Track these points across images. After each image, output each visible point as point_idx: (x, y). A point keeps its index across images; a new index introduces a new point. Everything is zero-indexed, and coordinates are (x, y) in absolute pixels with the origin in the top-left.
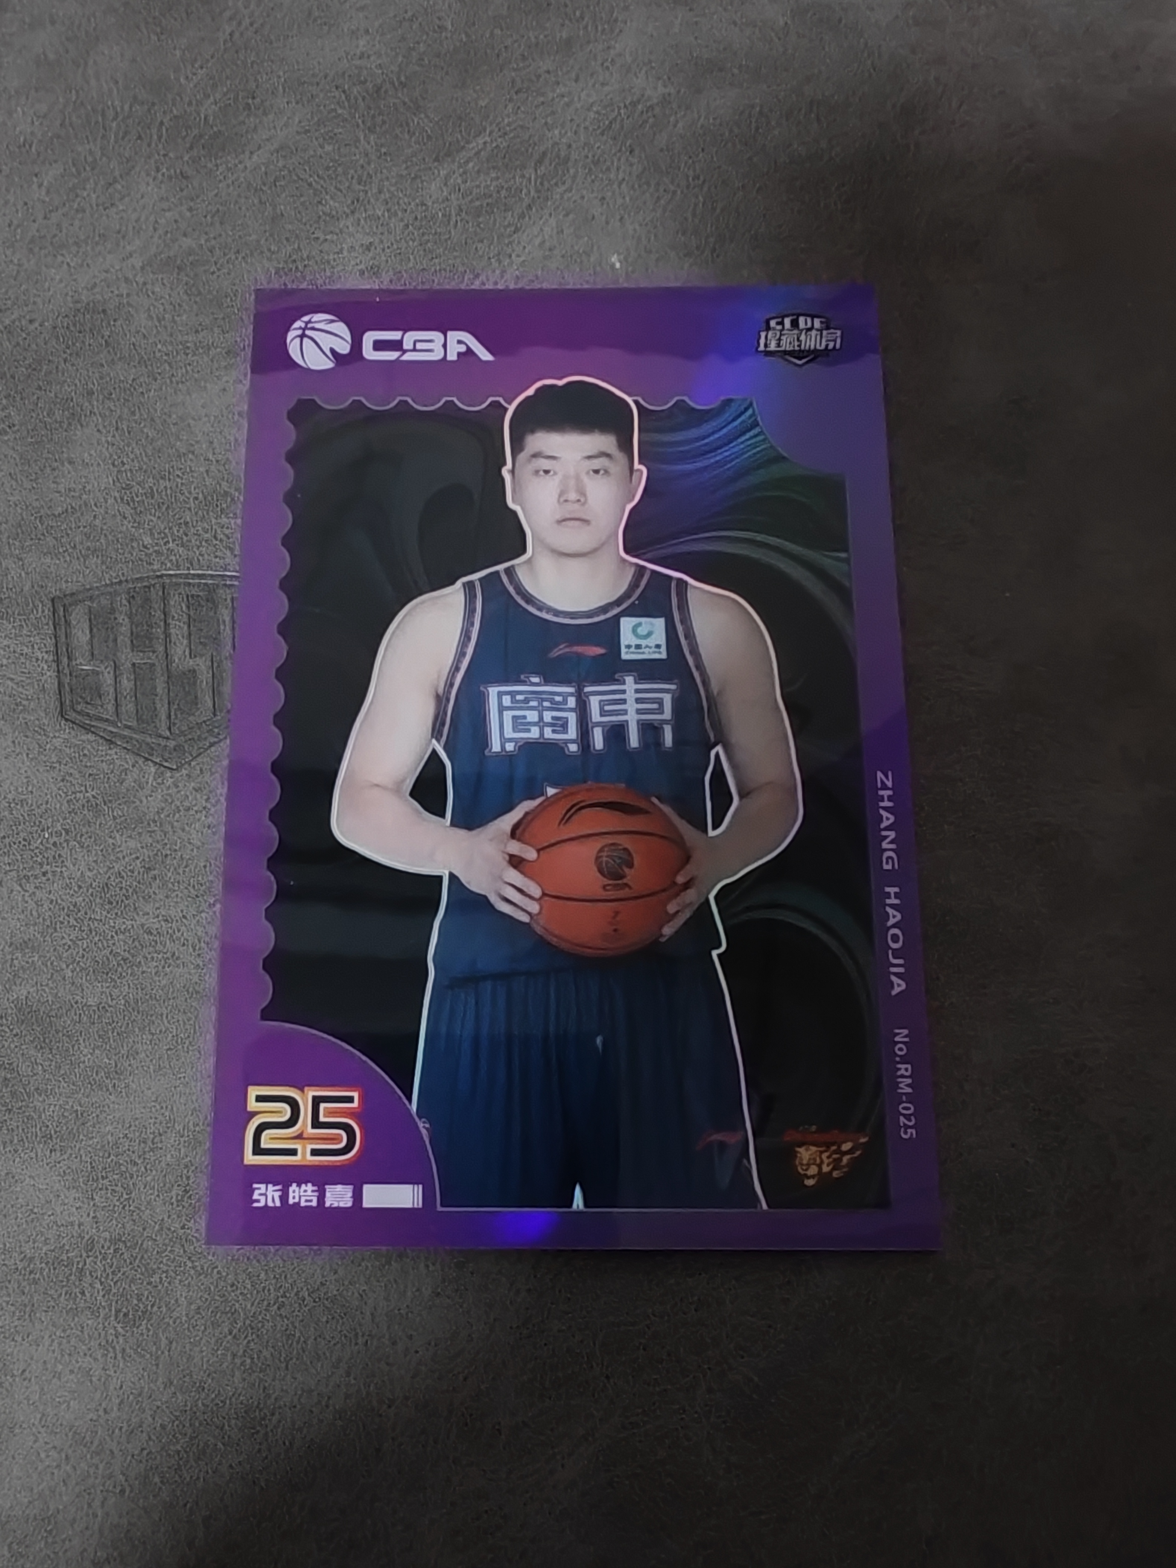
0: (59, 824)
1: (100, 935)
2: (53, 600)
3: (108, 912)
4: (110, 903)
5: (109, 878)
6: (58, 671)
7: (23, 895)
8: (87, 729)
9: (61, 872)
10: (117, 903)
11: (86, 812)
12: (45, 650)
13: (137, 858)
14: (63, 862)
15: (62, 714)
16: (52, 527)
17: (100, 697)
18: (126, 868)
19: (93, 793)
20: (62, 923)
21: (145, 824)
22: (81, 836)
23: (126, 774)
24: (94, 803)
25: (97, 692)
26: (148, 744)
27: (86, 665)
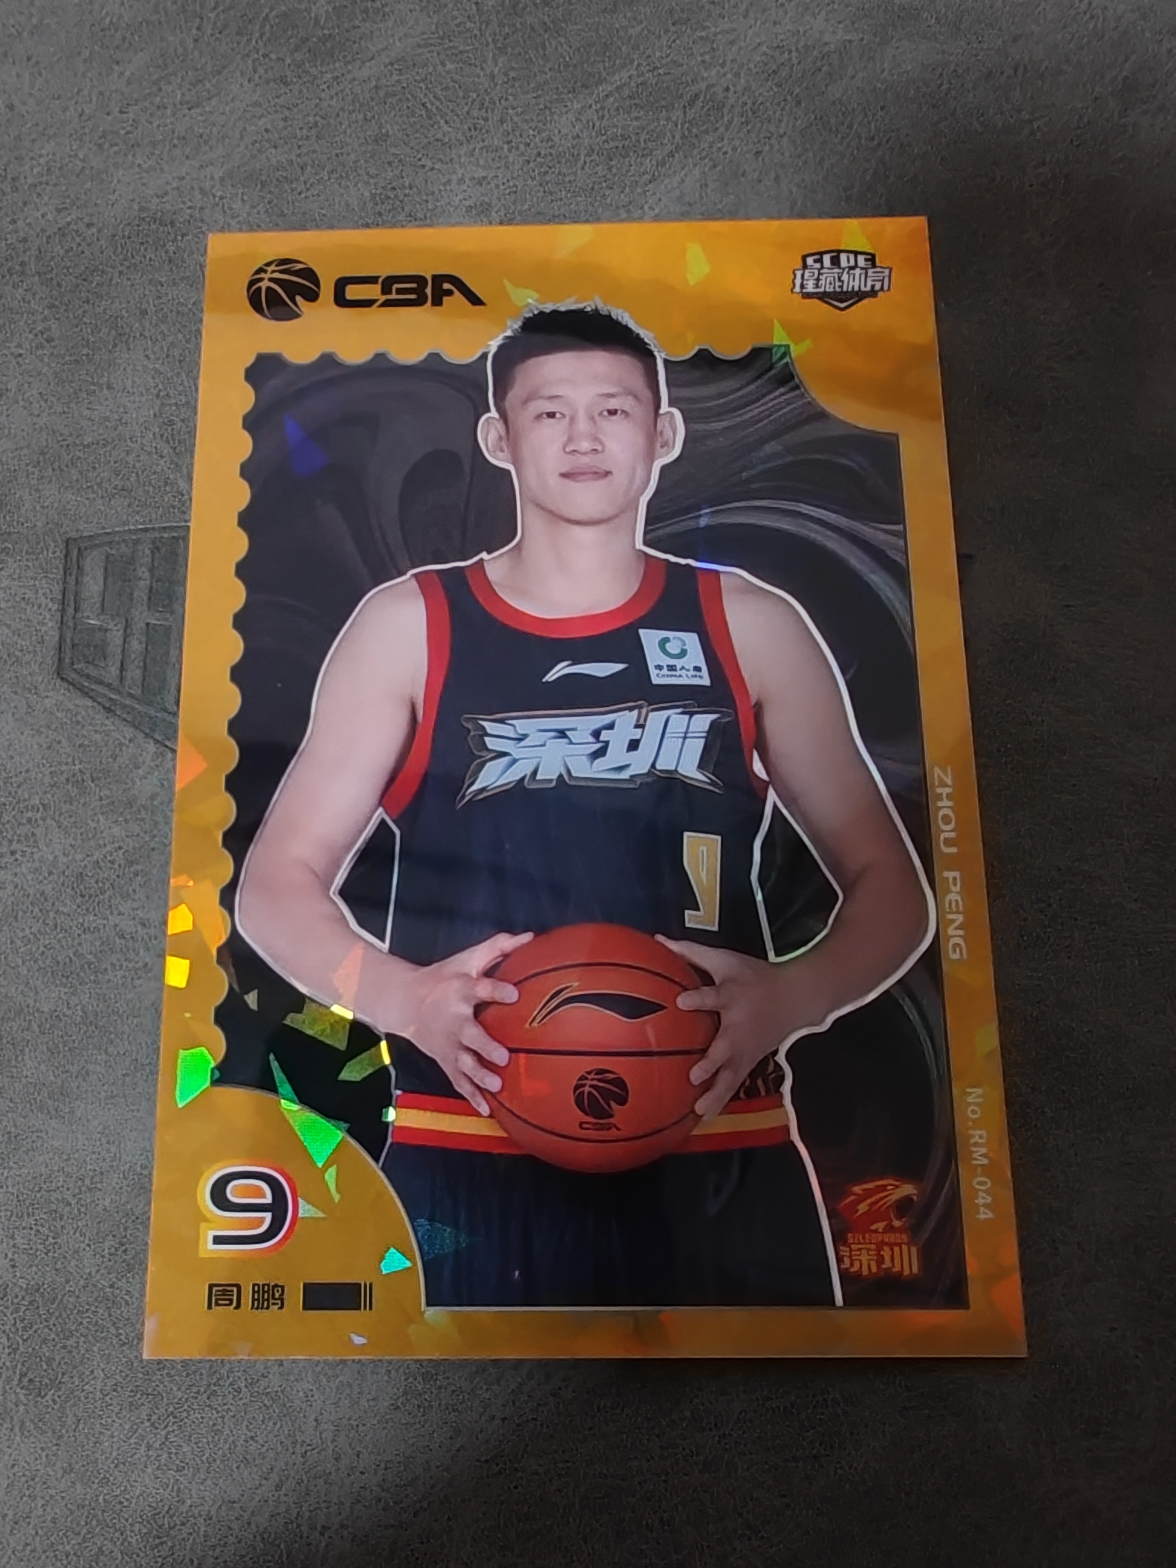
0: (37, 798)
1: (66, 931)
2: (67, 542)
3: (78, 907)
6: (62, 622)
8: (86, 693)
10: (91, 896)
11: (69, 787)
12: (50, 596)
13: (120, 848)
15: (59, 673)
16: (79, 458)
17: (105, 659)
18: (105, 857)
19: (81, 766)
20: (25, 912)
21: (135, 809)
22: (61, 814)
23: (121, 750)
24: (80, 779)
25: (102, 651)
26: (151, 718)
27: (93, 619)
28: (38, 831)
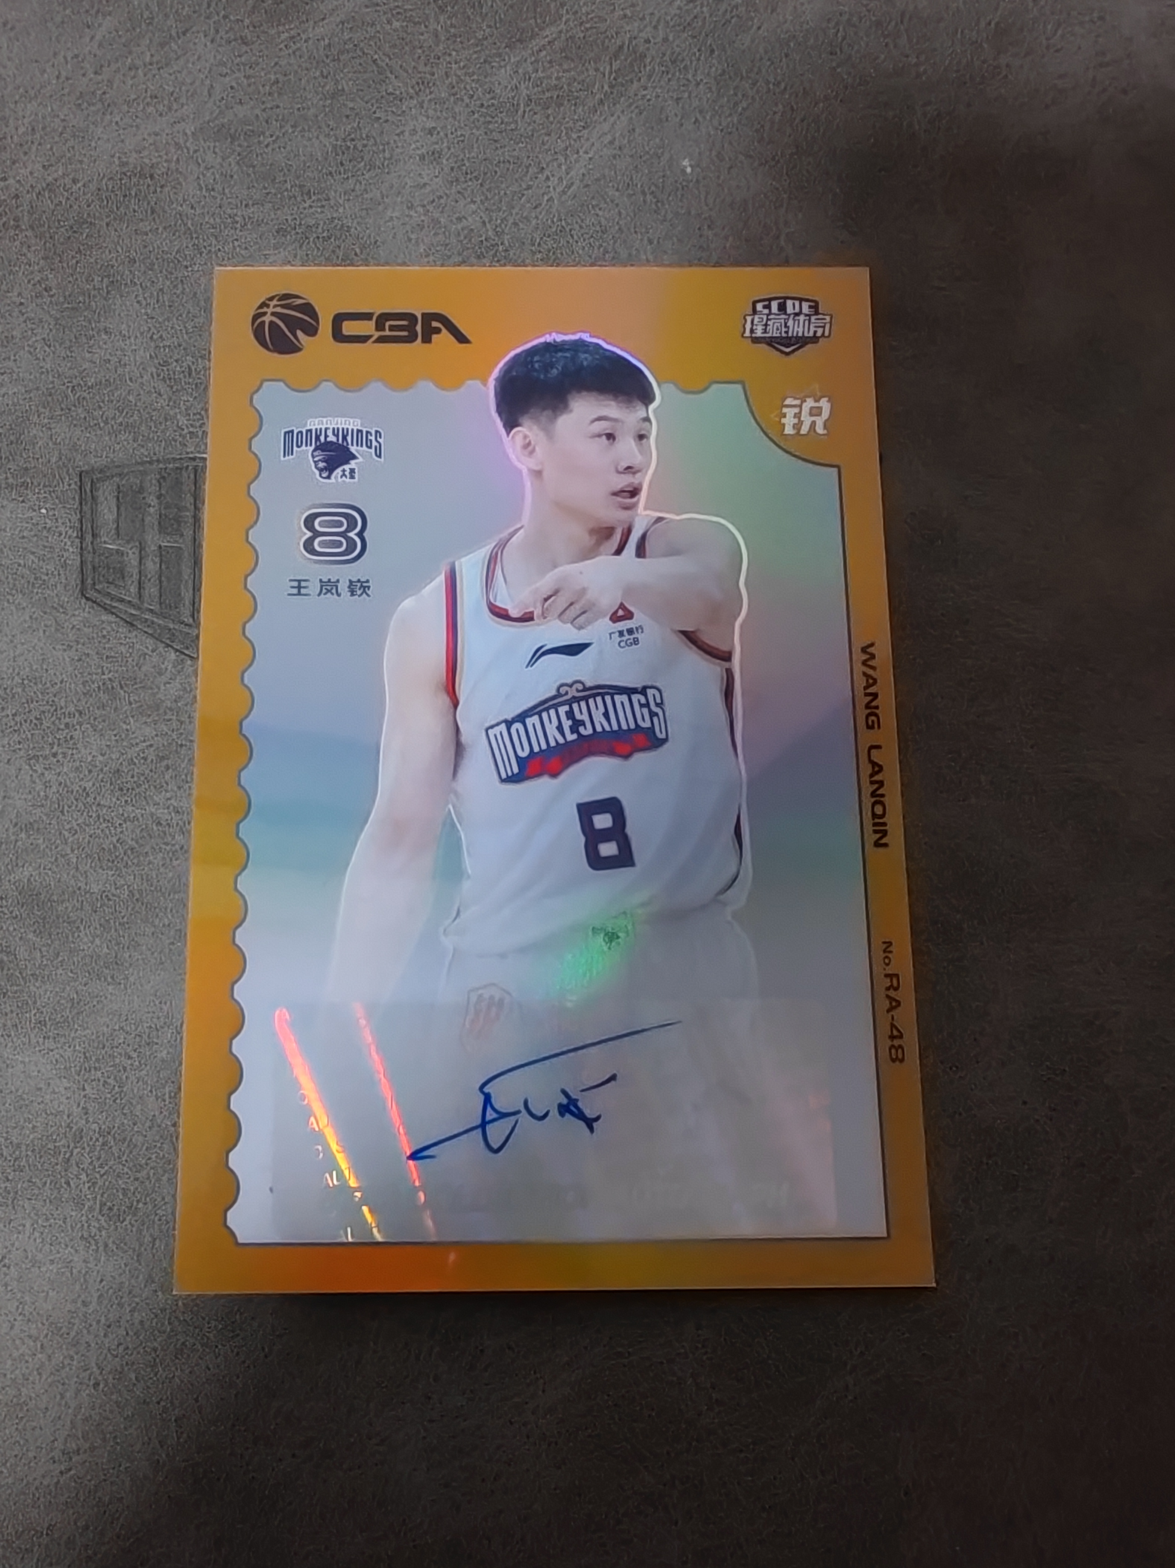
0: (73, 705)
1: (108, 822)
3: (118, 799)
4: (121, 790)
5: (121, 764)
6: (81, 548)
7: (31, 776)
8: (107, 609)
9: (72, 754)
10: (128, 790)
11: (101, 695)
12: (69, 524)
13: (151, 746)
14: (75, 744)
15: (83, 594)
16: (84, 398)
17: (124, 578)
18: (139, 755)
19: (110, 676)
20: (70, 807)
21: (161, 711)
22: (95, 719)
23: (145, 658)
24: (110, 686)
25: (122, 573)
26: (170, 630)
27: (110, 544)
28: (77, 734)
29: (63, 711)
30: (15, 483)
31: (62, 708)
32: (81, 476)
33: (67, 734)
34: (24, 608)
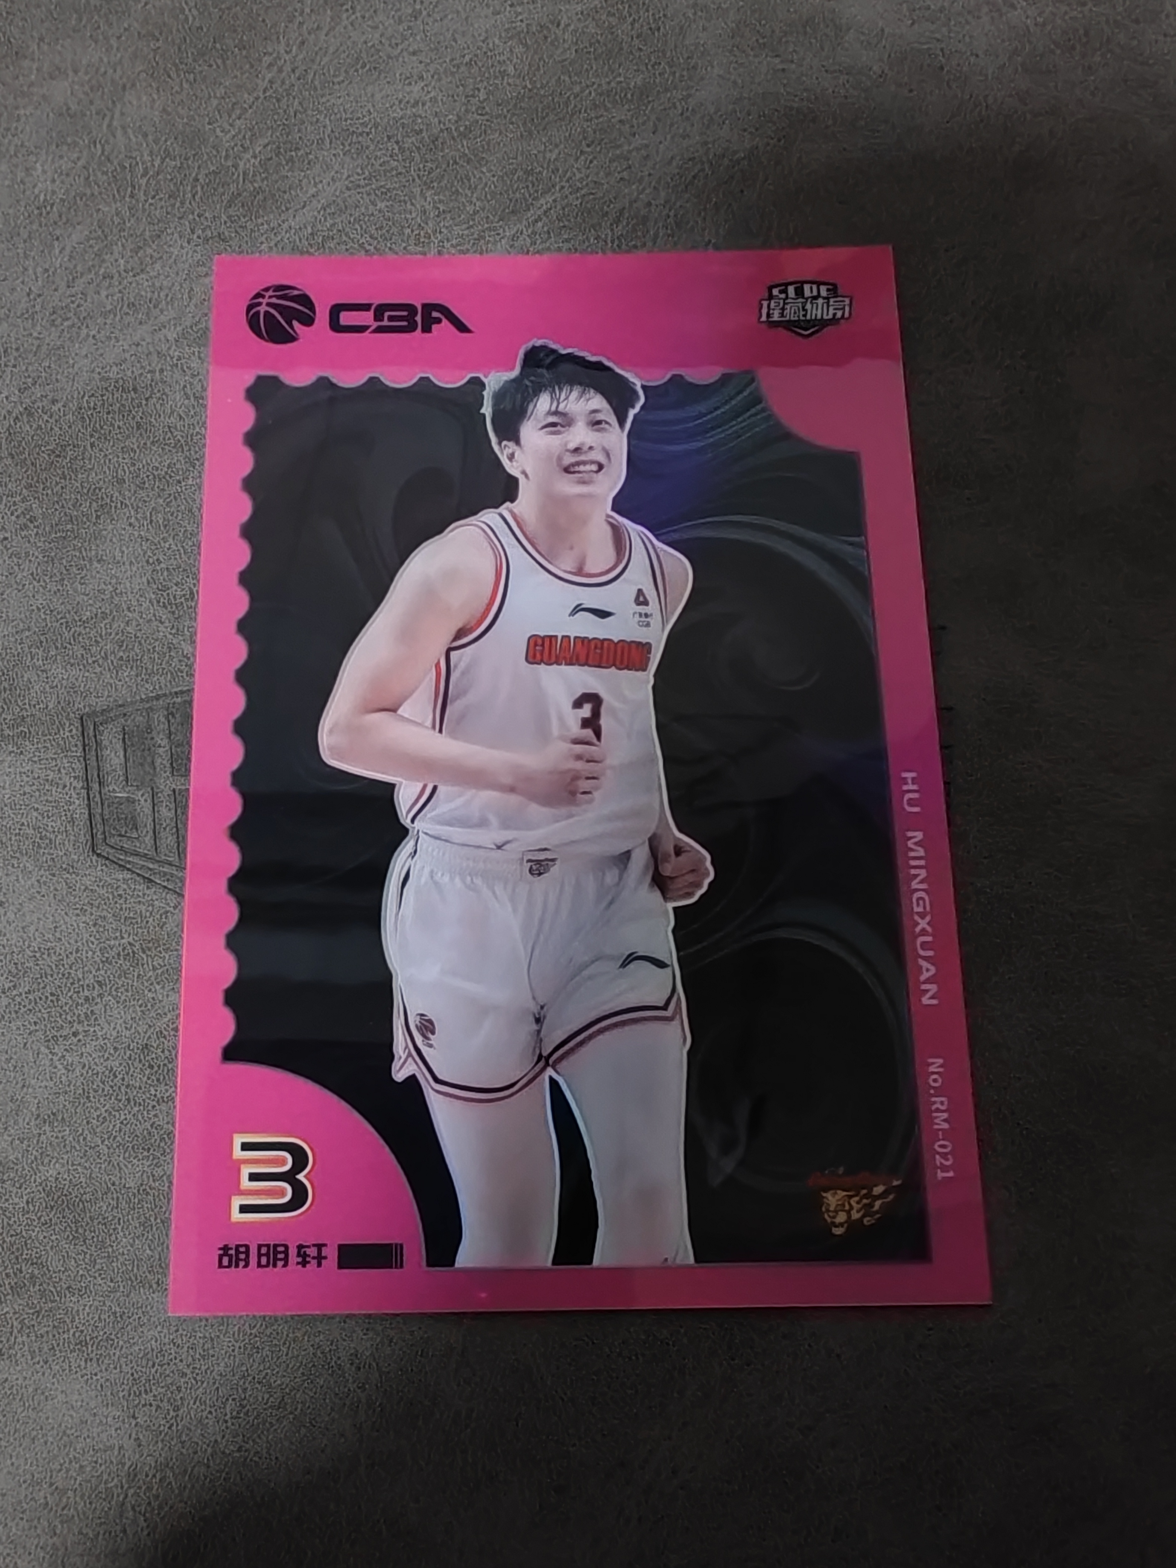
0: (91, 976)
1: (140, 1104)
6: (89, 799)
7: (52, 1059)
8: (122, 865)
11: (121, 961)
12: (72, 775)
15: (93, 850)
16: (80, 634)
17: (137, 830)
19: (130, 939)
20: (96, 1091)
22: (117, 989)
24: (130, 951)
25: (134, 824)
27: (120, 792)
28: (98, 1008)
29: (81, 983)
30: (11, 734)
31: (79, 980)
32: (82, 719)
33: (88, 1009)
34: (30, 872)
